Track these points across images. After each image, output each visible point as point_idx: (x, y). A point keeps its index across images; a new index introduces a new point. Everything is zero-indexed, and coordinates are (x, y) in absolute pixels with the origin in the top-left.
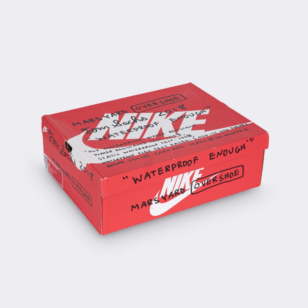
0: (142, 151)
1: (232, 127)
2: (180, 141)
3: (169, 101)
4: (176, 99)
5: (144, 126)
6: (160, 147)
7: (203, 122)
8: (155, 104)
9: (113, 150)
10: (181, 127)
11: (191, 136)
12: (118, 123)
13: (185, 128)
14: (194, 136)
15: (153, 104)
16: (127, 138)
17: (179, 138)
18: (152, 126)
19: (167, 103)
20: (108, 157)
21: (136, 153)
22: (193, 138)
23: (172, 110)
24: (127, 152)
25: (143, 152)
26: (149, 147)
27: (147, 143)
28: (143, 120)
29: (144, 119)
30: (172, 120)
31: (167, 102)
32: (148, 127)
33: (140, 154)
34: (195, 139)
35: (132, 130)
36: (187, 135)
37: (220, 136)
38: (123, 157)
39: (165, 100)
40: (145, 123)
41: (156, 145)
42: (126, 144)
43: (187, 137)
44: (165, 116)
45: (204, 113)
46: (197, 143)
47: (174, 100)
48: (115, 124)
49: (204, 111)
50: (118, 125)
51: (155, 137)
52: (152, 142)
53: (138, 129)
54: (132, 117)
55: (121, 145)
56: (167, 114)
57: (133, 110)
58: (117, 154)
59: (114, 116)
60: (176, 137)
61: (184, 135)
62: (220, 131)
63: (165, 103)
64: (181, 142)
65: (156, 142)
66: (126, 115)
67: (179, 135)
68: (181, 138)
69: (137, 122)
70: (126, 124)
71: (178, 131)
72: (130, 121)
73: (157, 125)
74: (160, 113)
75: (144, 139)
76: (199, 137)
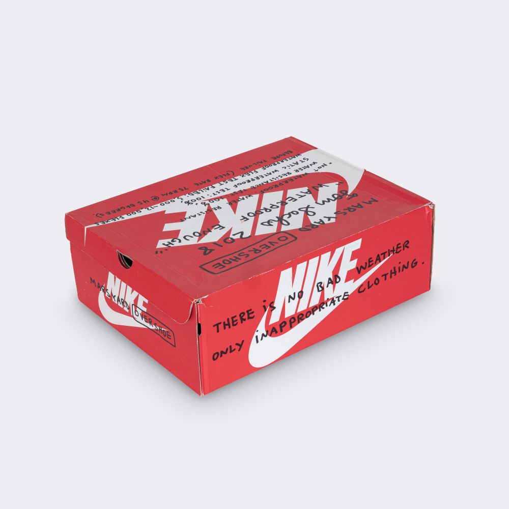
0: (253, 175)
1: (121, 219)
2: (202, 194)
3: (233, 260)
4: (220, 265)
5: (262, 213)
6: (229, 182)
7: (168, 227)
8: (255, 251)
9: (294, 174)
10: (203, 216)
11: (185, 202)
12: (306, 212)
13: (197, 215)
14: (182, 202)
15: (260, 249)
16: (282, 192)
17: (204, 198)
18: (251, 215)
19: (234, 255)
20: (297, 163)
21: (261, 171)
22: (182, 199)
23: (222, 243)
24: (273, 172)
25: (250, 173)
26: (245, 183)
27: (249, 187)
28: (269, 222)
29: (267, 224)
30: (220, 226)
31: (235, 257)
32: (256, 212)
33: (255, 171)
34: (180, 197)
35: (279, 205)
36: (192, 203)
37: (142, 203)
38: (276, 165)
39: (240, 259)
40: (263, 218)
41: (236, 186)
42: (280, 183)
43: (192, 201)
44: (232, 233)
45: (166, 241)
46: (176, 192)
47: (223, 262)
48: (309, 209)
49: (167, 245)
50: (305, 209)
51: (241, 197)
52: (242, 190)
53: (271, 207)
54: (289, 224)
55: (286, 181)
56: (231, 236)
57: (291, 235)
58: (285, 168)
59: (318, 221)
60: (209, 200)
61: (197, 204)
62: (141, 212)
63: (239, 255)
64: (200, 192)
65: (237, 190)
66: (300, 226)
67: (204, 203)
68: (200, 199)
69: (277, 217)
70: (292, 212)
71: (208, 210)
72: (288, 218)
73: (242, 216)
74: (243, 236)
75: (256, 193)
76: (174, 201)
